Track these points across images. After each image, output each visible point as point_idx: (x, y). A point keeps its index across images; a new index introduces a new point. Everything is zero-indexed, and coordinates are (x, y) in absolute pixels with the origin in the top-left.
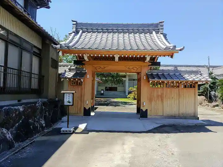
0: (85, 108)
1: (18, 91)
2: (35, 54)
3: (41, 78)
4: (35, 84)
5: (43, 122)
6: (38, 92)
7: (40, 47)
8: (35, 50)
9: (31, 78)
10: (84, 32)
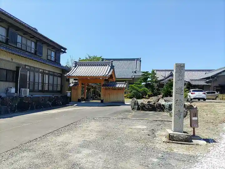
0: (78, 99)
1: (53, 92)
2: (59, 76)
3: (62, 86)
4: (59, 89)
5: (61, 103)
6: (61, 92)
7: (61, 73)
8: (59, 75)
9: (57, 86)
10: (79, 66)
